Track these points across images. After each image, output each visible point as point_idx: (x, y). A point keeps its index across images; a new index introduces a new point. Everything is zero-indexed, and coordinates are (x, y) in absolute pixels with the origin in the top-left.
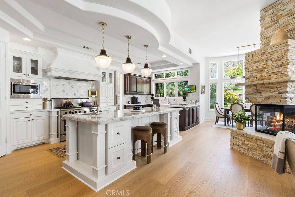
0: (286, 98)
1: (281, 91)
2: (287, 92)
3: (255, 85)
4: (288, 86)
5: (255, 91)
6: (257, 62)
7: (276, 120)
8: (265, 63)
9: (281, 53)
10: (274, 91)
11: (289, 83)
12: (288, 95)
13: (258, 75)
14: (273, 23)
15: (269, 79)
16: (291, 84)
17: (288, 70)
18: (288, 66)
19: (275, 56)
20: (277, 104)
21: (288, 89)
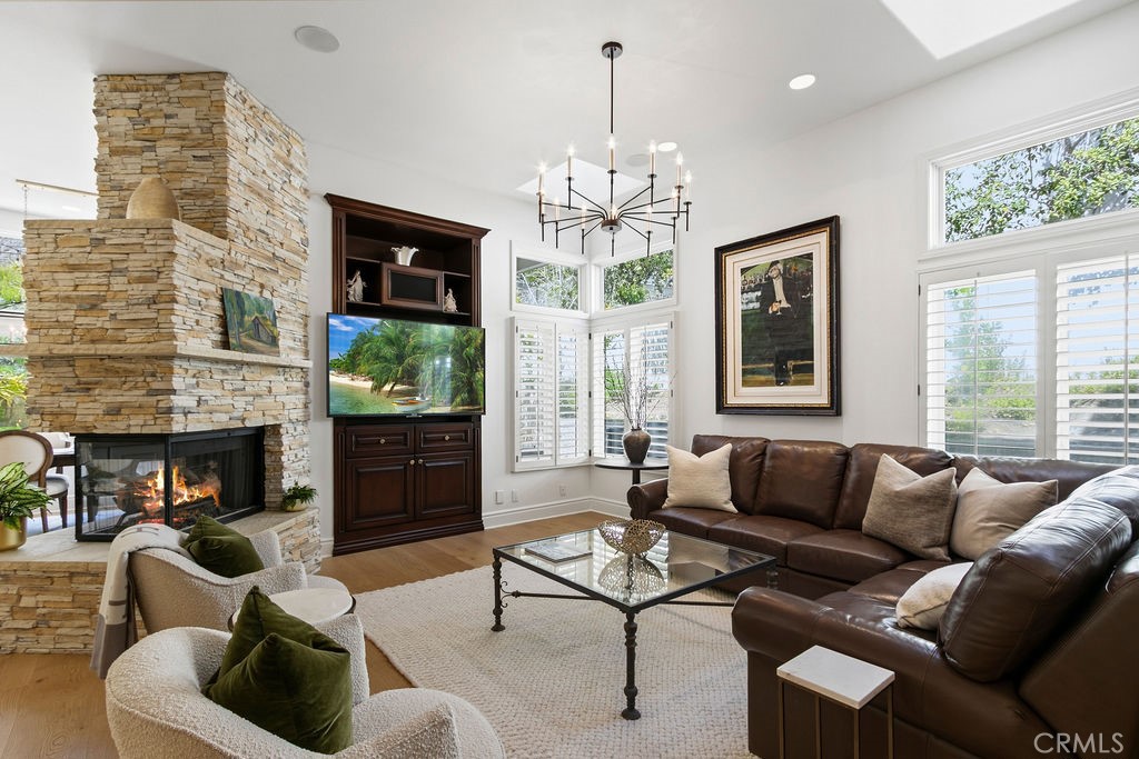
0: (170, 410)
1: (155, 386)
2: (174, 392)
3: (70, 360)
4: (177, 370)
5: (70, 383)
6: (73, 268)
7: (156, 491)
8: (105, 280)
9: (154, 256)
10: (136, 387)
11: (177, 362)
12: (177, 401)
13: (79, 320)
14: (139, 144)
15: (120, 342)
16: (185, 364)
17: (174, 318)
18: (176, 306)
19: (136, 263)
20: (146, 431)
21: (177, 383)
